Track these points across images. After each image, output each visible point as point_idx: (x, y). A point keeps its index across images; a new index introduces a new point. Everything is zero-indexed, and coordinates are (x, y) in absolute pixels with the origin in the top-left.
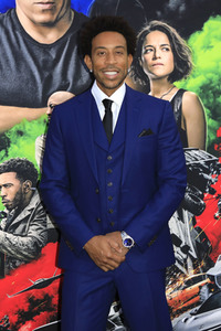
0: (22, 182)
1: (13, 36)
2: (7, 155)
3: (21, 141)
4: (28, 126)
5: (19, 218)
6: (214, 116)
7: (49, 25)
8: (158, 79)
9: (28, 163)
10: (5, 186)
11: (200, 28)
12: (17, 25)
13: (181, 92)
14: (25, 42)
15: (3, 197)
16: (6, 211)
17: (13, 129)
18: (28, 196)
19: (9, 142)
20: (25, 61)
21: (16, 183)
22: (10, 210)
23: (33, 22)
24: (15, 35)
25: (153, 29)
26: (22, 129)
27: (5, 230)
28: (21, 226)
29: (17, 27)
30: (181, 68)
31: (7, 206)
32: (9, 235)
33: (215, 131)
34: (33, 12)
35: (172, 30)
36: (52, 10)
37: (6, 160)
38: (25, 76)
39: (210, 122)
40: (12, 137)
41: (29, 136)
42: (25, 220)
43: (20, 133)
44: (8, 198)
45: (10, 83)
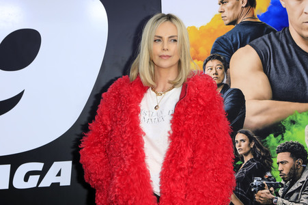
0: (295, 160)
1: (287, 48)
2: (283, 139)
3: (294, 128)
4: (299, 117)
5: (293, 188)
9: (299, 145)
10: (282, 162)
12: (290, 40)
14: (296, 52)
15: (281, 171)
16: (283, 183)
17: (288, 119)
18: (300, 171)
19: (284, 129)
20: (297, 67)
21: (290, 161)
22: (286, 182)
23: (302, 37)
24: (289, 47)
26: (294, 119)
27: (283, 197)
28: (295, 195)
29: (290, 41)
31: (283, 178)
32: (285, 202)
34: (302, 29)
37: (283, 142)
38: (296, 78)
40: (287, 125)
41: (300, 124)
42: (298, 190)
43: (293, 122)
44: (284, 172)
45: (284, 83)
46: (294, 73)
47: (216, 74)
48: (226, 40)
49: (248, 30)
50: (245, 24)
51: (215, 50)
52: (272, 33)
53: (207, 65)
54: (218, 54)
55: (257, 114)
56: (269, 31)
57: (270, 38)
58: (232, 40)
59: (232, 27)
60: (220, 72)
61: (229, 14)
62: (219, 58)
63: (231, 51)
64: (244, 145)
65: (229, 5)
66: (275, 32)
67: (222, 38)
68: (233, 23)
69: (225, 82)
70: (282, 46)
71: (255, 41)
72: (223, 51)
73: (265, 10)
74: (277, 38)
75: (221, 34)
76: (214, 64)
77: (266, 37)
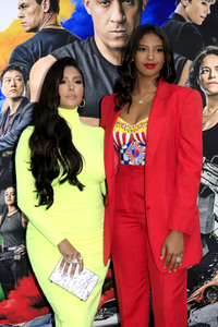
46: (99, 86)
47: (15, 86)
48: (26, 49)
49: (50, 38)
50: (47, 31)
51: (14, 59)
52: (76, 42)
53: (5, 76)
54: (17, 64)
56: (73, 40)
57: (74, 48)
58: (33, 49)
59: (33, 34)
60: (19, 84)
61: (30, 20)
62: (17, 69)
63: (31, 62)
65: (30, 9)
66: (79, 41)
67: (22, 46)
68: (34, 29)
69: (24, 95)
70: (87, 56)
71: (57, 50)
72: (23, 61)
73: (69, 17)
74: (82, 47)
75: (20, 42)
76: (12, 75)
77: (69, 46)
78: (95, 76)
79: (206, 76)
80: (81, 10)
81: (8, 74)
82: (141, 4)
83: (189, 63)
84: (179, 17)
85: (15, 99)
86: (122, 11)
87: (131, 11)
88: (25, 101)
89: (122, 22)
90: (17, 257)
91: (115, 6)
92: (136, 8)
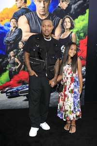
6: (79, 38)
7: (43, 15)
8: (67, 29)
11: (77, 18)
13: (72, 32)
14: (38, 19)
23: (40, 14)
24: (36, 17)
25: (67, 17)
30: (72, 27)
33: (79, 42)
34: (40, 12)
35: (71, 18)
36: (44, 12)
39: (78, 39)
45: (34, 28)
48: (17, 13)
49: (24, 10)
51: (14, 16)
55: (26, 36)
56: (30, 11)
58: (19, 13)
60: (15, 23)
61: (19, 5)
62: (15, 19)
63: (19, 17)
64: (21, 45)
65: (19, 2)
66: (32, 12)
68: (20, 8)
69: (16, 26)
70: (34, 16)
71: (26, 14)
72: (16, 16)
73: (29, 5)
74: (33, 14)
76: (13, 20)
77: (29, 13)
78: (36, 22)
79: (65, 24)
80: (33, 3)
81: (12, 20)
82: (49, 2)
83: (61, 20)
84: (59, 7)
85: (14, 27)
86: (44, 4)
87: (46, 4)
88: (17, 28)
89: (44, 7)
90: (14, 70)
91: (42, 2)
92: (48, 3)
